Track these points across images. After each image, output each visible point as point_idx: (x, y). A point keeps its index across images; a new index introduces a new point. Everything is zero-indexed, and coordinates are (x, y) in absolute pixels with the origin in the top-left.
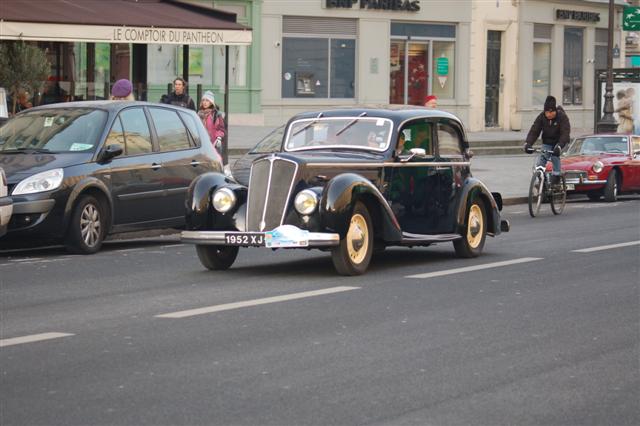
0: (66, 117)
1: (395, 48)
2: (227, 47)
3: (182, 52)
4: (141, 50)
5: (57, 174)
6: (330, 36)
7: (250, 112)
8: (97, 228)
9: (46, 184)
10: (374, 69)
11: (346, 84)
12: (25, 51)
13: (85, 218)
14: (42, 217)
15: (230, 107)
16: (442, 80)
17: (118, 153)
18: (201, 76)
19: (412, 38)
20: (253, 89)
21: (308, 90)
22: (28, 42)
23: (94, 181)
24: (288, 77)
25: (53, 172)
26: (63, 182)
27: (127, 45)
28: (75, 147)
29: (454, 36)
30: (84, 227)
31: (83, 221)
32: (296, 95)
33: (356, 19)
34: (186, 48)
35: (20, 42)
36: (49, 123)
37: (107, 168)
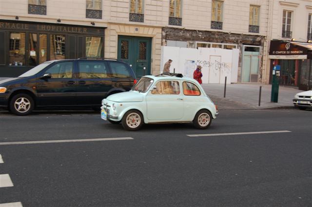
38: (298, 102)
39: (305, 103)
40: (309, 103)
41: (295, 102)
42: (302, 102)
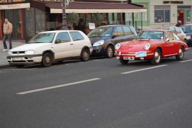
0: (105, 29)
1: (178, 11)
2: (142, 13)
3: (132, 14)
4: (124, 14)
5: (103, 41)
6: (164, 9)
7: (148, 26)
8: (112, 53)
9: (100, 43)
10: (174, 16)
11: (168, 19)
12: (98, 15)
13: (109, 50)
14: (99, 51)
15: (143, 25)
16: (188, 18)
17: (116, 36)
18: (137, 19)
19: (182, 9)
20: (149, 21)
21: (160, 21)
22: (99, 13)
23: (111, 42)
24: (156, 18)
25: (102, 41)
26: (104, 43)
27: (121, 13)
28: (107, 35)
29: (191, 8)
30: (109, 52)
31: (109, 51)
32: (158, 22)
33: (170, 6)
34: (133, 13)
35: (97, 13)
36: (101, 30)
37: (113, 39)
38: (12, 59)
39: (19, 59)
40: (24, 59)
41: (9, 60)
42: (16, 59)
